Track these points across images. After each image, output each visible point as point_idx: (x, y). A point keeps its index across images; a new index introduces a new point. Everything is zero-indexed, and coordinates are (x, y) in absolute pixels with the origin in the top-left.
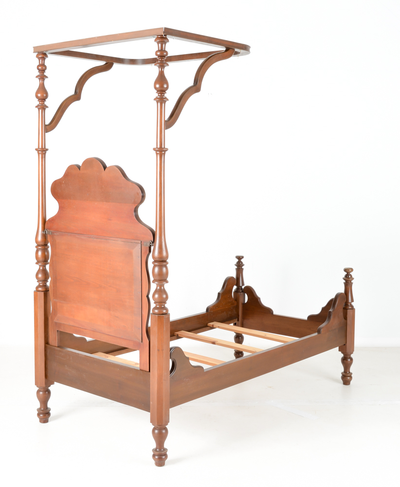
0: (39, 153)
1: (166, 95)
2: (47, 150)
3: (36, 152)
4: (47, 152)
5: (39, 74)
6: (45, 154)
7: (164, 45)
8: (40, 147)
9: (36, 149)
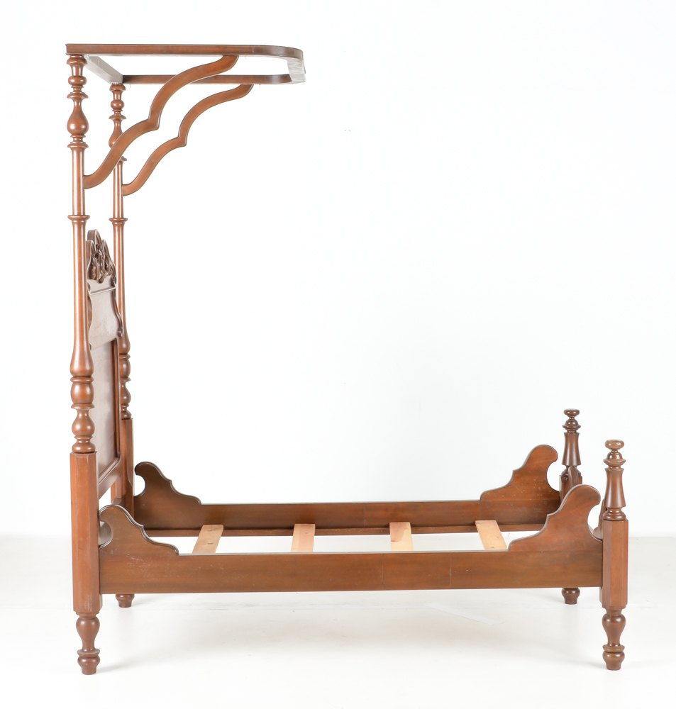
0: (114, 225)
1: (84, 140)
2: (126, 220)
3: (111, 223)
4: (126, 223)
5: (113, 113)
6: (122, 226)
7: (80, 70)
8: (116, 217)
9: (111, 220)
